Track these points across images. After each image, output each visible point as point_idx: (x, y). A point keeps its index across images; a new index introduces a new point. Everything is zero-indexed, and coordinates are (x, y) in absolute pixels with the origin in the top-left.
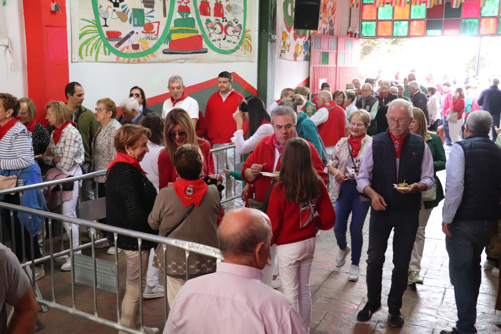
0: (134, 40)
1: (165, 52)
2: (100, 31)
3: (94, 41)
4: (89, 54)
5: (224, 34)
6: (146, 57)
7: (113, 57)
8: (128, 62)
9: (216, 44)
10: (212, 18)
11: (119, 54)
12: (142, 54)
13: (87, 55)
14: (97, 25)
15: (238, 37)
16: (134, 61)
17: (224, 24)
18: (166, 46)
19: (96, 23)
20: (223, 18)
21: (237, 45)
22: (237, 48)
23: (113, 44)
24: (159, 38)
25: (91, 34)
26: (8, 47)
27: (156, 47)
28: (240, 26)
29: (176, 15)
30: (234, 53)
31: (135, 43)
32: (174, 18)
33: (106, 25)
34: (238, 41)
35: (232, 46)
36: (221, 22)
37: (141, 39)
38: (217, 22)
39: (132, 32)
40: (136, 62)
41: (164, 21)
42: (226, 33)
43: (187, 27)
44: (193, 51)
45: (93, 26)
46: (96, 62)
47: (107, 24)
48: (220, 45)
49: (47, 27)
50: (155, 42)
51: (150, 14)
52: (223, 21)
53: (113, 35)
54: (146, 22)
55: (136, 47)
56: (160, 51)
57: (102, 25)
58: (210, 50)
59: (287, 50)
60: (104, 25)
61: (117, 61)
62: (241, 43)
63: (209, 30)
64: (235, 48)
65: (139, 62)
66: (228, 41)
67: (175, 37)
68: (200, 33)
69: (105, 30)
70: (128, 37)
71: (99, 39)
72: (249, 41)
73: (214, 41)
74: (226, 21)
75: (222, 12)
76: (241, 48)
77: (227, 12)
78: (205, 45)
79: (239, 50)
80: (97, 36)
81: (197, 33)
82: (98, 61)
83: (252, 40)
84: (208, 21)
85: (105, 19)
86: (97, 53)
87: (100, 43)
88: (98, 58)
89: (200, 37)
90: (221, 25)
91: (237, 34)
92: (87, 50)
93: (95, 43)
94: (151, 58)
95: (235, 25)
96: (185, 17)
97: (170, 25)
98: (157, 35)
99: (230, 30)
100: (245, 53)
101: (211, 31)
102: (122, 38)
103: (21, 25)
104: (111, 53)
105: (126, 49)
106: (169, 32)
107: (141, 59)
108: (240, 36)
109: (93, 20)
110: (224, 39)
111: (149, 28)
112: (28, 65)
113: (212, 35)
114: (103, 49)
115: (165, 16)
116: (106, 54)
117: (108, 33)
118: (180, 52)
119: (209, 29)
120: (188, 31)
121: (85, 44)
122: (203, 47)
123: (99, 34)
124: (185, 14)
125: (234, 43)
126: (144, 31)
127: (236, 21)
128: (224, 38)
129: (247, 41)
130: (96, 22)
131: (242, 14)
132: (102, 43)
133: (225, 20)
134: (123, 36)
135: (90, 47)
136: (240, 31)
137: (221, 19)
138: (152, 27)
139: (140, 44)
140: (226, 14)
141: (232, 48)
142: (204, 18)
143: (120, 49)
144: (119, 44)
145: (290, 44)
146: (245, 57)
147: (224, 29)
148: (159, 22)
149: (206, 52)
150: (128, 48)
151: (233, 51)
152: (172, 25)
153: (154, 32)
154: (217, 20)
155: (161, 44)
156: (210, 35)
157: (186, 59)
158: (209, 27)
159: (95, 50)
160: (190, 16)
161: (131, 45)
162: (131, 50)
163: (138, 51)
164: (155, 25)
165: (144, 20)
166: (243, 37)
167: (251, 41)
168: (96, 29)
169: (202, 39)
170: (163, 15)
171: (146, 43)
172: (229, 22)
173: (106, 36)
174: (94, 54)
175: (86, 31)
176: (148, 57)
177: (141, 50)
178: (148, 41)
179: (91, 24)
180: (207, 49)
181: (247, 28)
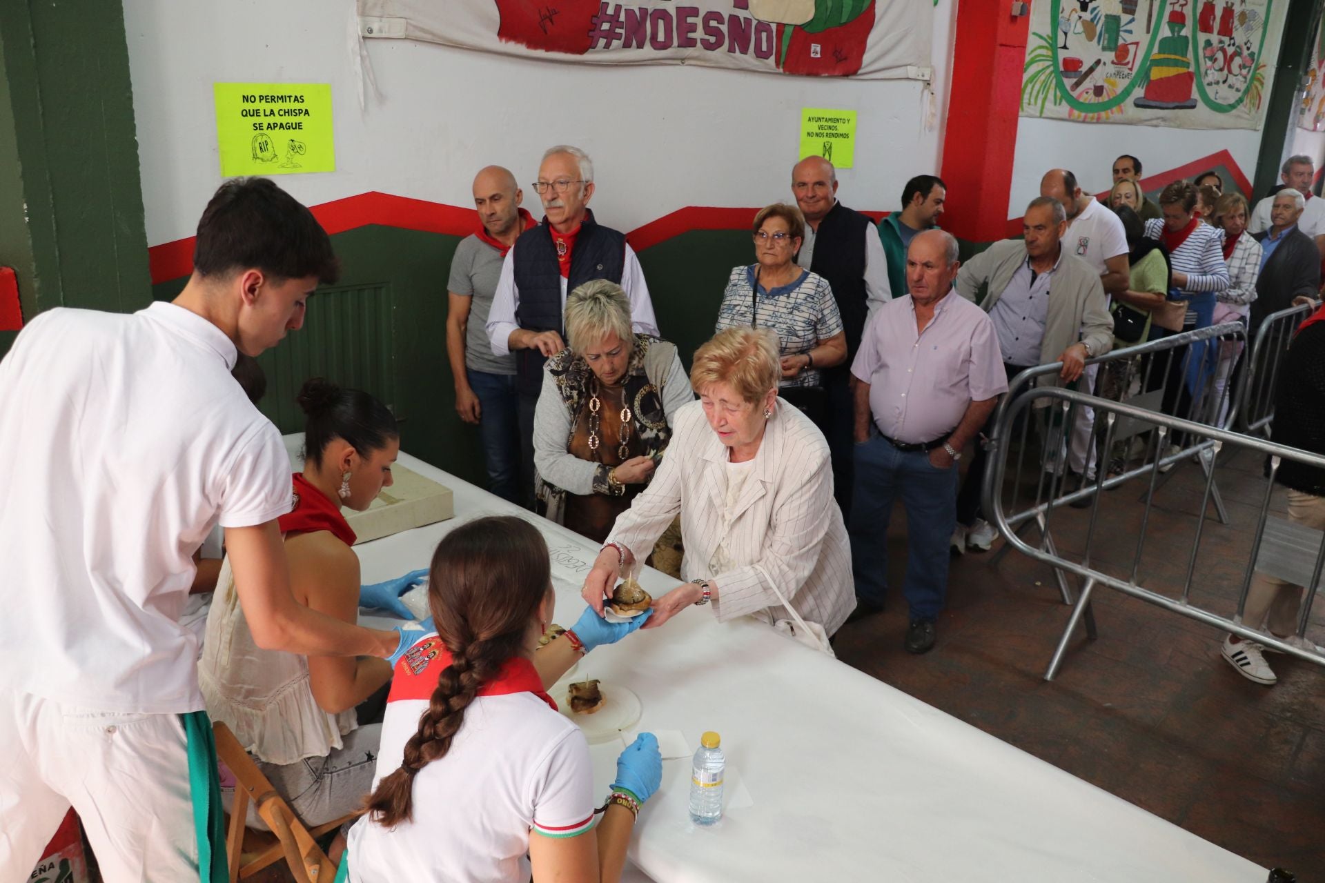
0: (1098, 78)
1: (1137, 105)
2: (1055, 57)
3: (1043, 77)
4: (1033, 101)
5: (1226, 71)
6: (1109, 111)
7: (1064, 109)
8: (1084, 122)
9: (1210, 92)
10: (1214, 38)
11: (1075, 103)
12: (1107, 106)
13: (1029, 104)
14: (1051, 45)
15: (1245, 77)
16: (1093, 118)
17: (1230, 50)
18: (1139, 92)
19: (1050, 41)
20: (1231, 39)
21: (1240, 94)
22: (1240, 101)
23: (1068, 82)
24: (1133, 75)
25: (1041, 63)
26: (929, 84)
27: (1127, 92)
28: (1252, 54)
29: (1165, 32)
30: (1234, 112)
31: (1099, 84)
32: (1159, 37)
33: (1065, 47)
34: (1243, 87)
35: (1232, 97)
36: (1226, 47)
37: (1109, 75)
38: (1221, 45)
39: (1098, 62)
40: (1095, 121)
41: (1144, 39)
42: (1230, 71)
43: (1175, 54)
44: (1176, 104)
45: (1046, 48)
46: (1040, 117)
47: (1068, 46)
48: (1217, 93)
49: (1003, 47)
50: (1126, 82)
51: (1128, 27)
52: (1229, 45)
53: (1071, 66)
54: (1121, 42)
55: (1099, 91)
56: (1130, 101)
57: (1059, 46)
58: (1201, 105)
59: (1308, 108)
60: (1062, 45)
61: (1070, 119)
62: (1247, 91)
63: (1206, 63)
64: (1237, 101)
65: (1099, 121)
66: (1230, 87)
67: (1157, 73)
68: (1192, 69)
69: (1062, 55)
70: (1091, 70)
71: (1052, 72)
72: (1260, 87)
73: (1210, 84)
74: (1234, 45)
75: (1230, 25)
76: (1245, 102)
77: (1239, 26)
78: (1195, 94)
79: (1241, 104)
80: (1048, 67)
81: (1188, 68)
82: (1043, 115)
83: (1265, 86)
84: (1208, 43)
85: (1066, 34)
86: (1045, 99)
87: (1051, 81)
88: (1045, 110)
89: (1190, 76)
90: (1223, 50)
91: (1244, 72)
92: (1031, 93)
93: (1044, 81)
94: (1115, 114)
95: (1246, 53)
96: (1176, 34)
97: (1152, 50)
98: (1131, 69)
99: (1237, 61)
100: (1250, 112)
101: (1209, 63)
102: (1083, 73)
103: (950, 40)
104: (1064, 102)
105: (1085, 95)
106: (1149, 63)
107: (1103, 114)
108: (1249, 77)
109: (1048, 36)
110: (1224, 82)
111: (1122, 54)
112: (948, 119)
113: (1209, 72)
114: (1053, 93)
115: (1148, 32)
116: (1055, 104)
117: (1065, 61)
118: (1164, 105)
119: (1207, 59)
120: (1176, 63)
121: (1031, 83)
122: (1192, 97)
123: (1051, 63)
124: (1176, 29)
125: (1238, 90)
126: (1115, 61)
127: (1249, 45)
128: (1224, 79)
129: (1257, 88)
130: (1051, 38)
131: (1260, 31)
132: (1054, 80)
133: (1232, 42)
134: (1084, 69)
135: (1037, 87)
136: (1250, 67)
137: (1226, 39)
138: (1127, 51)
139: (1106, 85)
140: (1236, 30)
141: (1232, 101)
142: (1202, 37)
143: (1075, 94)
144: (1077, 84)
145: (1315, 95)
146: (1248, 120)
147: (1229, 60)
148: (1137, 44)
149: (1193, 107)
150: (1087, 93)
151: (1233, 107)
152: (1156, 50)
153: (1128, 63)
154: (1221, 42)
155: (1134, 87)
156: (1206, 73)
157: (1164, 119)
158: (1207, 57)
159: (1043, 93)
160: (1183, 33)
161: (1093, 88)
162: (1090, 98)
163: (1101, 99)
164: (1132, 49)
165: (1117, 40)
166: (1253, 78)
167: (1262, 87)
168: (1050, 53)
169: (1192, 80)
170: (1145, 30)
171: (1113, 84)
172: (1238, 47)
173: (1062, 69)
174: (1039, 102)
175: (1036, 56)
176: (1112, 113)
177: (1104, 98)
178: (1118, 80)
179: (1044, 43)
180: (1196, 100)
181: (1261, 61)
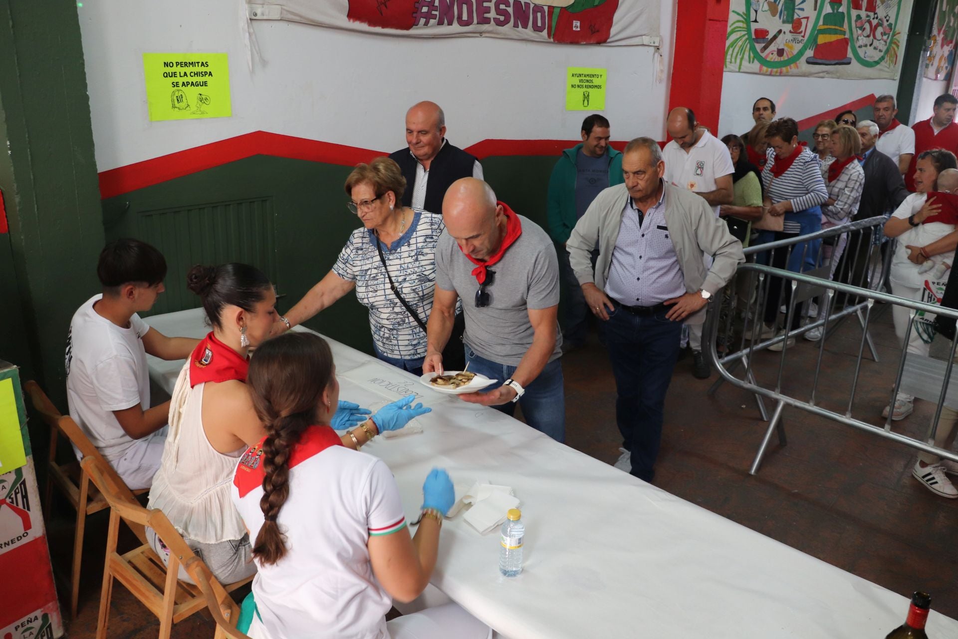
0: (780, 43)
1: (808, 62)
2: (748, 28)
3: (740, 43)
4: (733, 60)
5: (872, 37)
6: (788, 67)
7: (756, 66)
8: (771, 75)
9: (861, 52)
10: (863, 13)
11: (763, 62)
12: (787, 63)
13: (731, 63)
14: (745, 19)
15: (885, 42)
16: (776, 72)
17: (875, 22)
18: (810, 53)
19: (745, 17)
20: (875, 14)
21: (882, 54)
22: (882, 58)
23: (759, 47)
24: (805, 41)
25: (739, 33)
26: (658, 49)
27: (801, 53)
28: (890, 25)
29: (828, 9)
30: (878, 66)
31: (780, 48)
32: (824, 13)
33: (756, 21)
34: (884, 48)
35: (877, 55)
36: (871, 19)
37: (788, 41)
38: (867, 19)
39: (780, 31)
40: (778, 74)
41: (813, 15)
42: (874, 37)
43: (835, 25)
44: (837, 61)
45: (742, 22)
46: (739, 72)
47: (758, 20)
48: (866, 53)
49: (711, 21)
50: (800, 46)
51: (801, 6)
52: (874, 19)
53: (761, 35)
54: (796, 17)
55: (780, 52)
56: (803, 59)
57: (751, 20)
58: (854, 61)
59: (931, 63)
60: (754, 20)
61: (760, 73)
62: (887, 51)
63: (857, 31)
64: (880, 59)
65: (781, 74)
66: (875, 48)
67: (822, 39)
68: (847, 36)
69: (754, 26)
70: (775, 37)
71: (746, 39)
72: (896, 49)
73: (861, 47)
74: (877, 18)
75: (874, 4)
76: (886, 60)
77: (880, 4)
78: (850, 54)
79: (883, 61)
80: (744, 35)
81: (845, 35)
82: (741, 71)
83: (900, 47)
84: (859, 17)
85: (756, 11)
86: (742, 59)
87: (746, 46)
88: (742, 67)
89: (846, 42)
90: (870, 22)
91: (885, 37)
92: (732, 54)
93: (741, 46)
94: (793, 69)
95: (886, 24)
96: (835, 11)
97: (818, 22)
98: (803, 37)
99: (880, 30)
100: (890, 66)
101: (860, 32)
102: (769, 39)
103: (673, 17)
104: (756, 61)
105: (771, 56)
106: (816, 32)
107: (784, 69)
108: (888, 41)
109: (743, 13)
110: (871, 45)
111: (797, 26)
112: (673, 74)
114: (748, 54)
115: (815, 9)
116: (750, 62)
117: (756, 31)
118: (828, 62)
119: (858, 29)
120: (835, 32)
121: (732, 47)
122: (848, 56)
123: (746, 33)
124: (836, 7)
125: (880, 51)
126: (792, 31)
127: (888, 18)
128: (871, 43)
129: (894, 49)
130: (745, 15)
131: (896, 8)
132: (748, 46)
133: (876, 16)
134: (770, 37)
135: (736, 50)
136: (889, 34)
137: (871, 14)
138: (801, 24)
139: (786, 48)
140: (878, 7)
141: (877, 59)
142: (854, 13)
143: (763, 55)
144: (765, 48)
145: (936, 54)
146: (888, 72)
147: (873, 30)
148: (807, 18)
149: (849, 63)
150: (772, 54)
151: (877, 63)
152: (821, 22)
153: (801, 32)
154: (868, 16)
155: (806, 49)
156: (858, 39)
157: (827, 72)
158: (858, 27)
159: (740, 55)
160: (840, 10)
161: (776, 50)
162: (775, 57)
163: (782, 59)
164: (804, 21)
165: (793, 15)
166: (891, 42)
167: (898, 48)
168: (745, 26)
169: (847, 44)
170: (813, 9)
171: (791, 48)
172: (880, 19)
173: (754, 37)
174: (738, 61)
175: (735, 28)
176: (791, 68)
177: (785, 57)
178: (794, 44)
179: (741, 19)
180: (851, 59)
181: (897, 30)
